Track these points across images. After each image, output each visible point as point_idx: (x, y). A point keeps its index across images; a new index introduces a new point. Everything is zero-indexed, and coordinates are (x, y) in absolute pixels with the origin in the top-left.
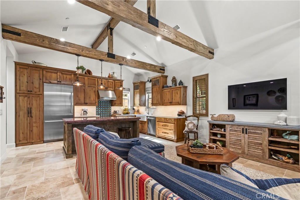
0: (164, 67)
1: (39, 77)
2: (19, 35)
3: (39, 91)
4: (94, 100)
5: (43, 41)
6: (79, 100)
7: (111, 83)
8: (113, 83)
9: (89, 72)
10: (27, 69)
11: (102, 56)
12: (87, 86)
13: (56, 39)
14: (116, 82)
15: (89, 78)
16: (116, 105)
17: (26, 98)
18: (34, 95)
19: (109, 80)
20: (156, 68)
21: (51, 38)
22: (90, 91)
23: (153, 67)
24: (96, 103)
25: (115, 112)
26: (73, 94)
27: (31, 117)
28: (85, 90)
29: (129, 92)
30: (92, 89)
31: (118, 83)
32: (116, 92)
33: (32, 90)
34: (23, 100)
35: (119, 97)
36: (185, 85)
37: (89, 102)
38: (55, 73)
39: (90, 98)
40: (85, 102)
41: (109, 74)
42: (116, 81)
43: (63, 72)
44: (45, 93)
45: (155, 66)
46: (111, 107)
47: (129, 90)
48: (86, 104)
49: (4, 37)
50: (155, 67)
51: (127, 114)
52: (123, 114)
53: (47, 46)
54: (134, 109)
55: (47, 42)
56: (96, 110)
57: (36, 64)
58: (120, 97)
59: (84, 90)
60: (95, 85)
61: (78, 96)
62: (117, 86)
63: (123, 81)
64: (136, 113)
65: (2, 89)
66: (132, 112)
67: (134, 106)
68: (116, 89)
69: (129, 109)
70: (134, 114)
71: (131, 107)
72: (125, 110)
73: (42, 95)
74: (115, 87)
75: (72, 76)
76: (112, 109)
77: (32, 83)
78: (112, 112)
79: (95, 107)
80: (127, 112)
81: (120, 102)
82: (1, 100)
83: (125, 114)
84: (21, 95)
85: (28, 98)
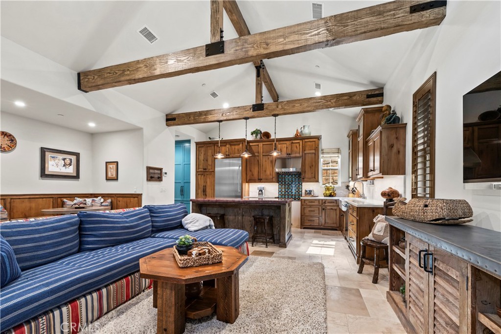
0: (382, 88)
1: (212, 153)
2: (174, 119)
3: (212, 169)
4: (271, 175)
5: (190, 118)
6: (253, 175)
7: (296, 144)
8: (300, 145)
9: (267, 135)
10: (203, 147)
11: (246, 113)
12: (261, 156)
13: (199, 112)
14: (305, 142)
15: (264, 143)
16: (305, 179)
17: (203, 176)
18: (207, 173)
19: (294, 141)
20: (354, 98)
21: (195, 112)
22: (266, 161)
23: (346, 98)
25: (309, 193)
26: (241, 168)
27: (206, 195)
28: (260, 161)
29: (340, 155)
30: (268, 158)
31: (309, 143)
32: (305, 159)
33: (206, 168)
34: (201, 179)
35: (310, 167)
36: (405, 122)
37: (264, 177)
38: (224, 146)
39: (265, 171)
40: (260, 178)
41: (297, 130)
42: (306, 140)
43: (232, 143)
44: (216, 169)
45: (350, 95)
46: (301, 185)
47: (338, 151)
48: (260, 180)
49: (167, 125)
50: (351, 97)
51: (331, 195)
52: (325, 196)
53: (192, 122)
54: (348, 187)
55: (192, 118)
56: (278, 188)
57: (212, 140)
58: (312, 166)
59: (258, 161)
61: (251, 171)
62: (307, 149)
63: (318, 138)
64: (351, 195)
65: (161, 170)
66: (345, 193)
67: (349, 182)
68: (305, 154)
69: (339, 188)
70: (348, 197)
71: (342, 182)
72: (328, 189)
73: (214, 171)
74: (304, 150)
75: (241, 145)
76: (303, 188)
77: (207, 160)
78: (303, 192)
79: (278, 184)
80: (331, 193)
81: (313, 175)
82: (160, 179)
83: (327, 196)
84: (199, 173)
85: (204, 176)
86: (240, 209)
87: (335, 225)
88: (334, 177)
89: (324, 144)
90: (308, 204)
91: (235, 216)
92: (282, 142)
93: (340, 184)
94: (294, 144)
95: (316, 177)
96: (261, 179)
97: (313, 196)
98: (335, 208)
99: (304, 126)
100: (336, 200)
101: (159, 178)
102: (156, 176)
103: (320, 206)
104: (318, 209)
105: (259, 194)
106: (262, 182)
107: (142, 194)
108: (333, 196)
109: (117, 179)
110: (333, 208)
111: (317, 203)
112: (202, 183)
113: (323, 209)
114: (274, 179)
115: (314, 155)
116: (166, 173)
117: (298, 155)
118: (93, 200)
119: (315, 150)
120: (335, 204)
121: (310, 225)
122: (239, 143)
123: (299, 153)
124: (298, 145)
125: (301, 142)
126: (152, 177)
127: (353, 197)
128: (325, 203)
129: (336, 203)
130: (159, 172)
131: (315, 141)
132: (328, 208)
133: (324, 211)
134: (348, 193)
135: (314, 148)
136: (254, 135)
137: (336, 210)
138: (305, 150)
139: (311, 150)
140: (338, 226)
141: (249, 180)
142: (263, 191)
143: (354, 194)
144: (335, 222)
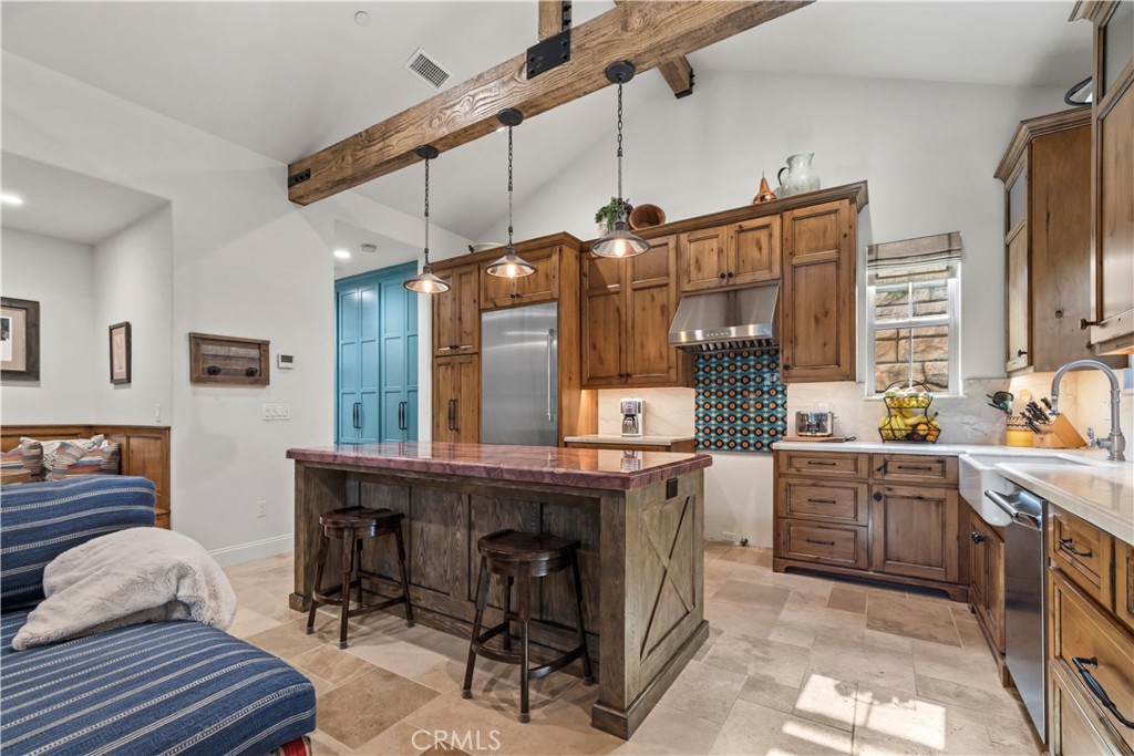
1: (473, 293)
2: (307, 175)
3: (473, 345)
4: (661, 355)
6: (602, 362)
7: (757, 234)
8: (771, 235)
9: (650, 215)
11: (506, 90)
12: (629, 291)
14: (795, 219)
16: (795, 371)
17: (449, 369)
18: (462, 360)
19: (746, 224)
22: (644, 308)
24: (669, 368)
25: (813, 425)
27: (458, 430)
28: (623, 313)
29: (958, 266)
30: (653, 297)
31: (812, 221)
32: (793, 289)
33: (457, 343)
35: (817, 320)
37: (639, 368)
39: (642, 346)
40: (624, 372)
41: (763, 181)
46: (783, 393)
47: (951, 245)
48: (624, 380)
49: (293, 199)
51: (912, 436)
52: (885, 440)
54: (1000, 399)
55: (350, 160)
56: (694, 406)
57: (474, 251)
58: (826, 313)
59: (618, 310)
60: (668, 275)
61: (594, 347)
62: (802, 246)
63: (854, 196)
64: (1019, 435)
65: (262, 346)
66: (984, 426)
67: (1009, 375)
68: (795, 267)
69: (954, 404)
70: (1004, 442)
71: (968, 381)
72: (899, 408)
73: (478, 354)
74: (788, 250)
75: (555, 258)
76: (789, 405)
77: (460, 319)
78: (791, 420)
79: (692, 391)
80: (915, 426)
81: (830, 351)
82: (256, 375)
83: (895, 440)
84: (441, 360)
85: (453, 368)
86: (460, 498)
87: (937, 573)
88: (928, 365)
89: (881, 224)
90: (805, 471)
91: (446, 525)
92: (700, 234)
93: (958, 388)
94: (750, 235)
95: (844, 359)
96: (628, 375)
97: (831, 439)
98: (939, 493)
99: (789, 161)
100: (941, 460)
101: (250, 373)
102: (241, 366)
103: (863, 481)
104: (851, 493)
105: (625, 428)
106: (632, 386)
107: (169, 429)
108: (923, 440)
109: (129, 380)
110: (926, 493)
111: (844, 470)
112: (448, 394)
113: (878, 497)
114: (673, 372)
115: (831, 269)
116: (288, 359)
117: (763, 275)
118: (63, 446)
119: (837, 247)
120: (934, 477)
121: (816, 561)
122: (547, 251)
123: (770, 269)
124: (763, 235)
125: (776, 221)
126: (214, 371)
127: (1030, 444)
128: (884, 468)
129: (944, 472)
130: (254, 353)
131: (836, 211)
132: (904, 491)
133: (878, 507)
134: (999, 427)
135: (831, 241)
136: (605, 221)
137: (940, 503)
138: (792, 254)
139: (817, 249)
140: (954, 575)
141: (591, 379)
142: (639, 417)
143: (1037, 430)
144: (935, 558)
